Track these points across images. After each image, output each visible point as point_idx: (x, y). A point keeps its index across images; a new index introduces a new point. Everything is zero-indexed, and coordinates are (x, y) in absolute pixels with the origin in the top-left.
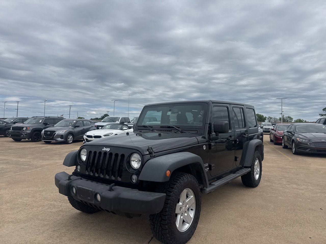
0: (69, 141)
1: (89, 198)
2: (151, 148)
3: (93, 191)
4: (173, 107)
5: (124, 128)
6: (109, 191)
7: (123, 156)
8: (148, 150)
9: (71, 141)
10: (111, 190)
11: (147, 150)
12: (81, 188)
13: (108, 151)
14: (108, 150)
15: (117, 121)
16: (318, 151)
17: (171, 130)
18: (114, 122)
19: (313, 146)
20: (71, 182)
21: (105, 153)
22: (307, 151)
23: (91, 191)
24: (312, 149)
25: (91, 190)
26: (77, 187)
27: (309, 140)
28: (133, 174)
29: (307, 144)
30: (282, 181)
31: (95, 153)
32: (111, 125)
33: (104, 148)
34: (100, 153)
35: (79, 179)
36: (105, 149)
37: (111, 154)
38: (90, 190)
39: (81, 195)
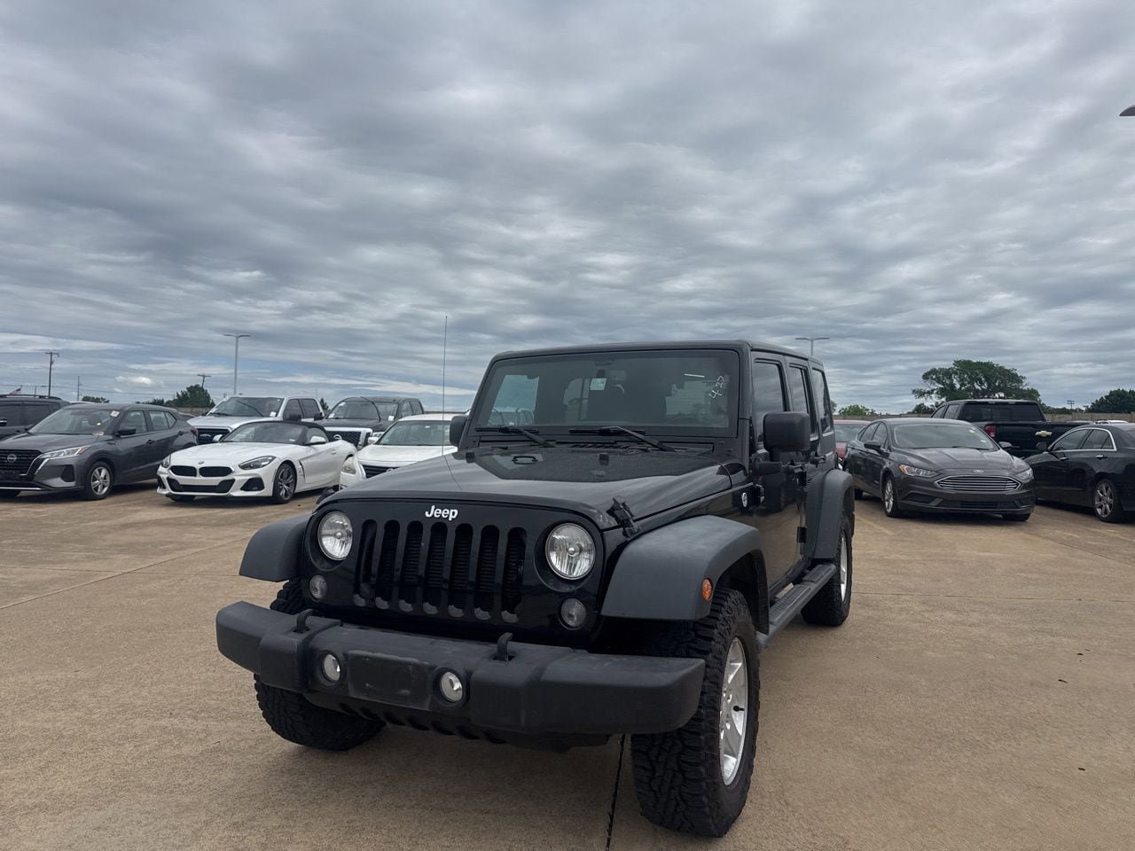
0: (96, 489)
1: (406, 692)
2: (624, 504)
3: (426, 663)
4: (609, 364)
5: (314, 439)
6: (495, 659)
7: (517, 536)
8: (611, 512)
9: (106, 489)
10: (503, 656)
11: (608, 512)
12: (366, 657)
13: (450, 519)
14: (451, 514)
15: (273, 414)
16: (964, 503)
17: (616, 442)
18: (263, 416)
19: (949, 490)
20: (311, 637)
21: (440, 526)
22: (933, 504)
23: (416, 666)
24: (947, 500)
25: (416, 661)
26: (346, 655)
27: (939, 472)
28: (565, 597)
29: (931, 485)
30: (905, 600)
31: (392, 527)
32: (258, 426)
33: (433, 507)
34: (416, 528)
35: (335, 625)
36: (434, 512)
37: (464, 530)
38: (410, 664)
39: (367, 685)
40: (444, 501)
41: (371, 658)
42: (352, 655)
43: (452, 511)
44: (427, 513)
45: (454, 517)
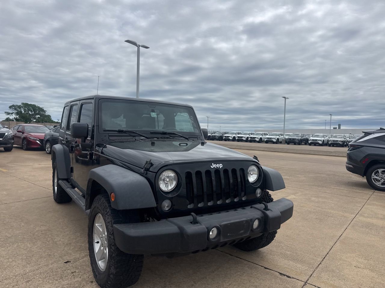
4: (154, 107)
10: (267, 209)
13: (221, 168)
14: (220, 166)
21: (217, 171)
23: (246, 221)
26: (220, 226)
28: (257, 188)
33: (213, 164)
34: (208, 172)
36: (214, 166)
37: (226, 171)
39: (228, 234)
40: (217, 161)
41: (230, 223)
42: (223, 225)
43: (220, 165)
44: (211, 166)
45: (222, 166)
